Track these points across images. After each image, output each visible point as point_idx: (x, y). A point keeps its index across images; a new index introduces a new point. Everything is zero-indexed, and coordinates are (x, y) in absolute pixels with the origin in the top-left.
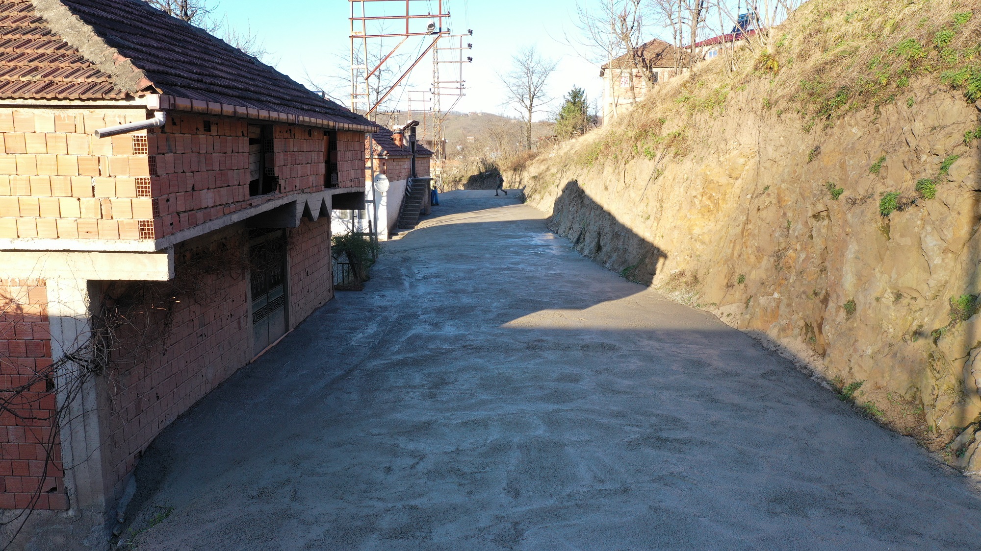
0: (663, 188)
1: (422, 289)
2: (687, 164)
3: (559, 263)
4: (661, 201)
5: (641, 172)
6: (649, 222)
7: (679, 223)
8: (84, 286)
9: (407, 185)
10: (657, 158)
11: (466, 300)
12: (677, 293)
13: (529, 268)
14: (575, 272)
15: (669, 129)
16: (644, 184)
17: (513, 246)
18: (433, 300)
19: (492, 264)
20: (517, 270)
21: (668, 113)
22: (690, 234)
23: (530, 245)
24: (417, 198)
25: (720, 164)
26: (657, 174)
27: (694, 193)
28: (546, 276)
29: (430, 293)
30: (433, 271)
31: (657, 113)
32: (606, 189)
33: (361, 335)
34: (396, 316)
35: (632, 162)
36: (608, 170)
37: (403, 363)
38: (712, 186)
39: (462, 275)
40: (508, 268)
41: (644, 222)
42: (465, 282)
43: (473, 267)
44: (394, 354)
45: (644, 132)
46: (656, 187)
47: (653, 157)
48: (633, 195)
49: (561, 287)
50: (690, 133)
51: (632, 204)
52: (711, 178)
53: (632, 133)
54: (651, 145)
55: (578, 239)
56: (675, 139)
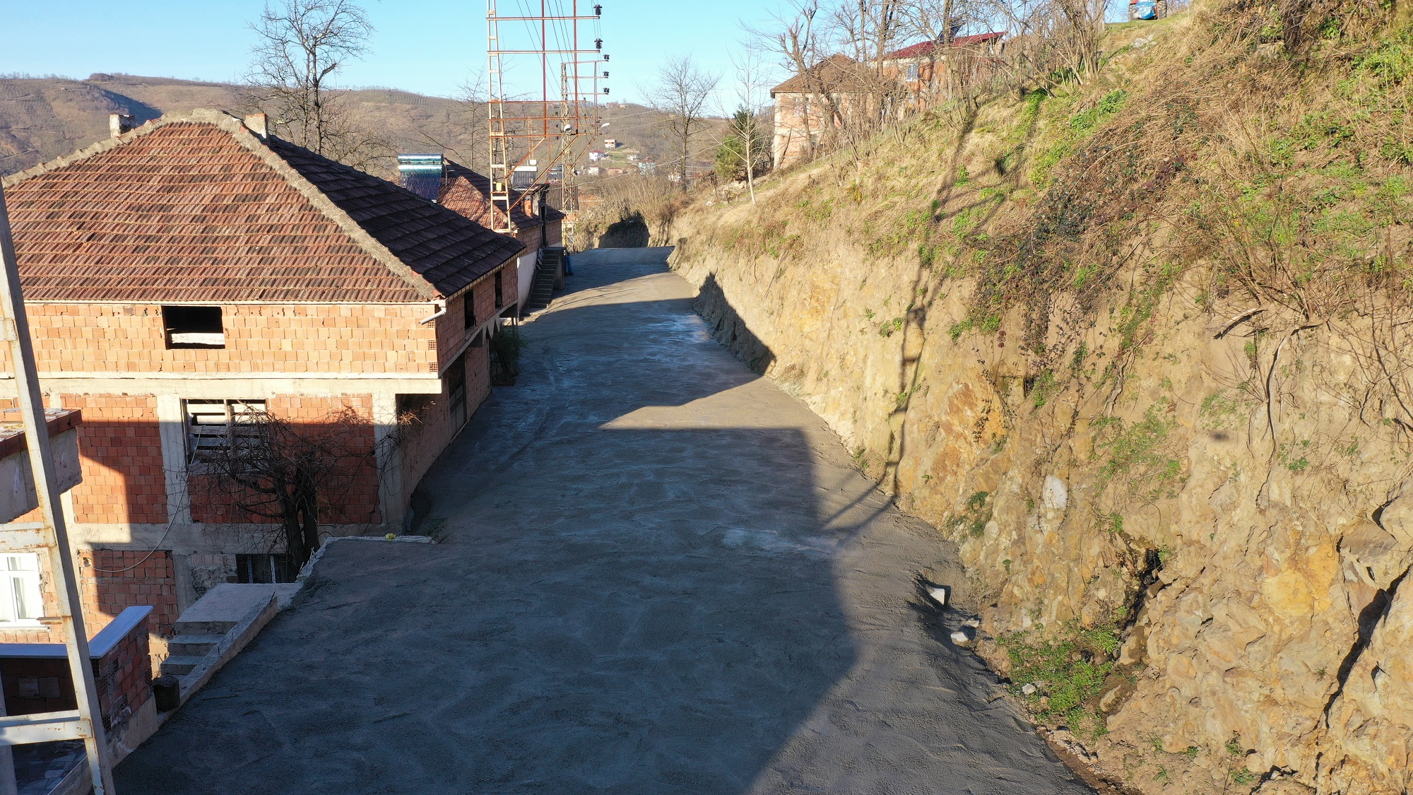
0: (784, 287)
1: (566, 383)
2: (801, 269)
3: (695, 352)
4: (782, 299)
5: (767, 269)
6: (772, 317)
7: (793, 321)
8: (394, 397)
9: (538, 257)
10: (780, 258)
11: (606, 393)
12: (787, 384)
13: (665, 359)
14: (707, 363)
15: (791, 232)
16: (769, 280)
17: (653, 332)
18: (577, 393)
19: (630, 355)
20: (654, 361)
21: (789, 217)
22: (802, 332)
23: (671, 331)
24: (550, 272)
25: (825, 271)
26: (780, 273)
27: (804, 297)
28: (679, 368)
29: (574, 387)
30: (574, 363)
31: (780, 216)
32: (741, 280)
33: (524, 423)
34: (548, 408)
35: (761, 257)
36: (742, 262)
37: (560, 442)
38: (818, 290)
39: (601, 368)
40: (645, 360)
41: (769, 317)
42: (604, 375)
43: (611, 360)
44: (553, 436)
45: (770, 231)
46: (778, 286)
47: (777, 256)
48: (761, 291)
49: (690, 379)
50: (805, 239)
51: (760, 299)
52: (817, 284)
53: (761, 231)
54: (776, 244)
55: (718, 325)
56: (795, 241)
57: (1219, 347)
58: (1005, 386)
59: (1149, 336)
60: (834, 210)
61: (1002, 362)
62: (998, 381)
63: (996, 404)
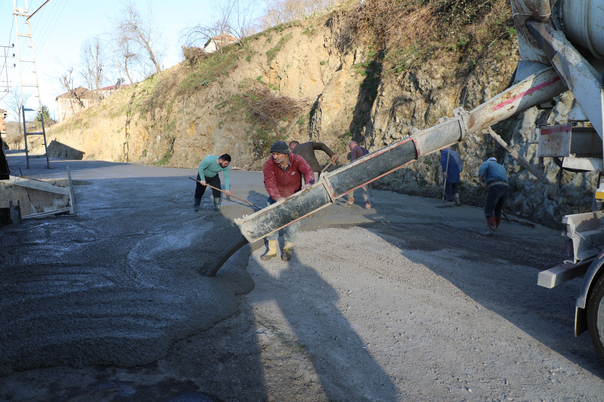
0: (84, 136)
2: (89, 130)
4: (84, 139)
5: (77, 133)
6: (81, 145)
15: (84, 121)
16: (78, 135)
21: (83, 117)
22: (91, 146)
25: (97, 129)
26: (82, 132)
27: (91, 137)
31: (80, 117)
32: (67, 138)
35: (74, 130)
36: (67, 133)
45: (77, 122)
46: (82, 136)
47: (80, 128)
48: (75, 139)
50: (89, 122)
51: (75, 141)
52: (95, 132)
53: (74, 122)
54: (80, 125)
55: (59, 155)
56: (86, 124)
57: (180, 103)
58: (148, 128)
59: (172, 110)
60: (98, 113)
61: (147, 124)
62: (147, 128)
63: (147, 133)
